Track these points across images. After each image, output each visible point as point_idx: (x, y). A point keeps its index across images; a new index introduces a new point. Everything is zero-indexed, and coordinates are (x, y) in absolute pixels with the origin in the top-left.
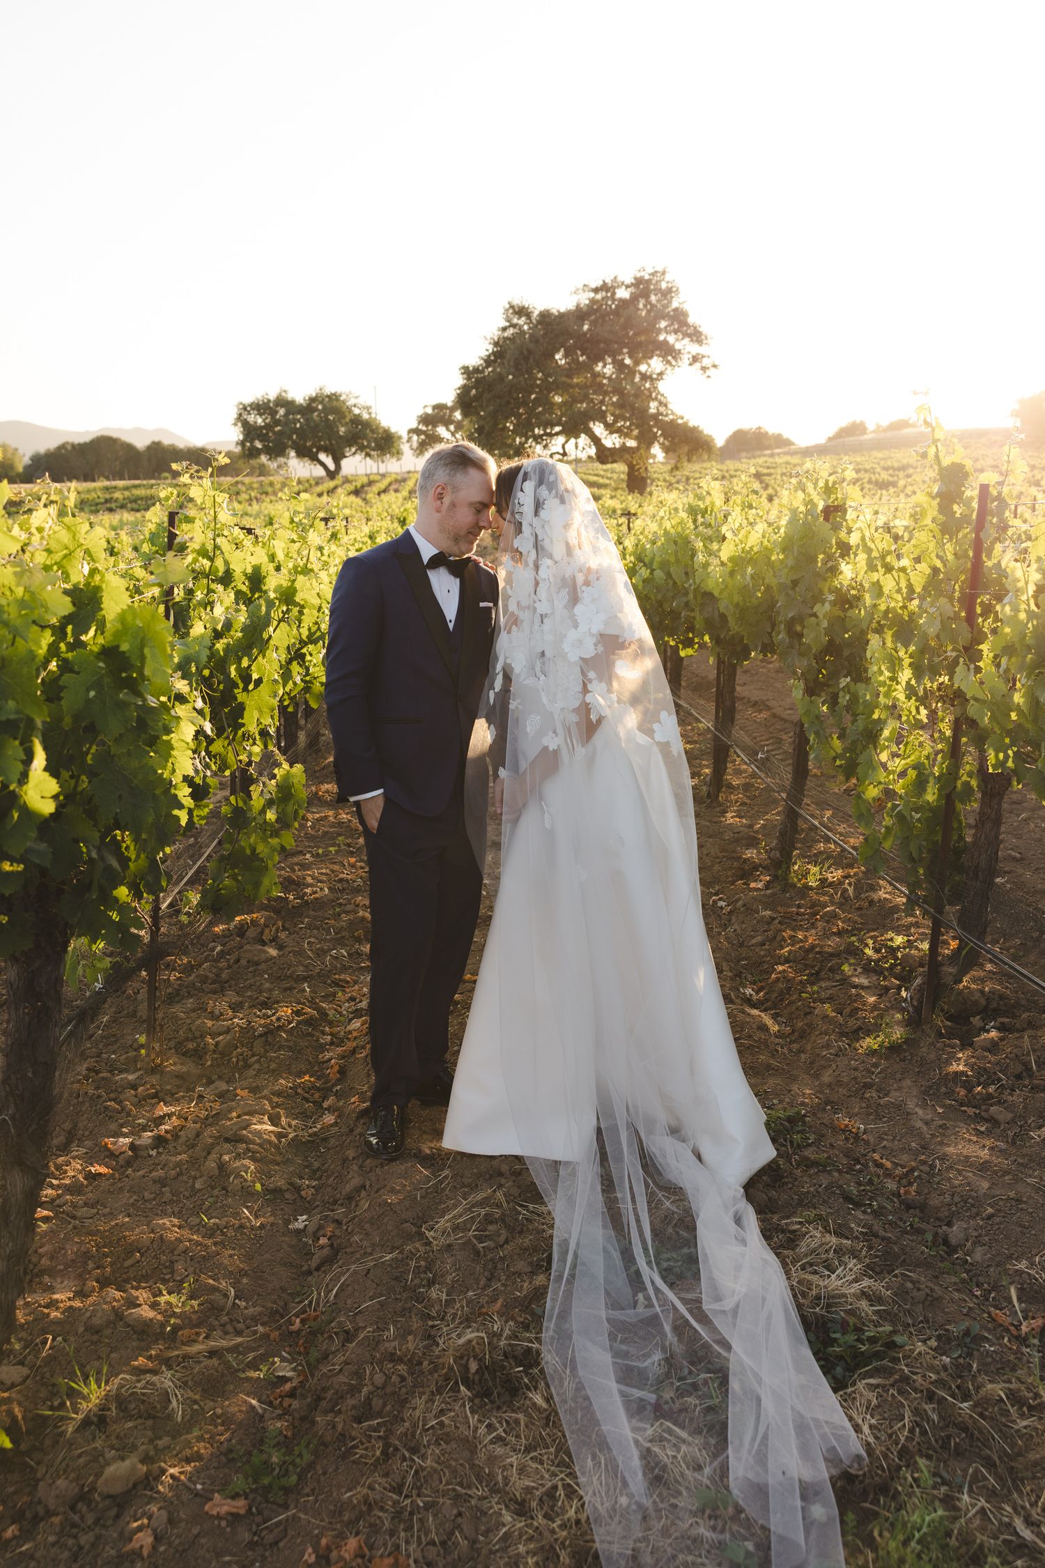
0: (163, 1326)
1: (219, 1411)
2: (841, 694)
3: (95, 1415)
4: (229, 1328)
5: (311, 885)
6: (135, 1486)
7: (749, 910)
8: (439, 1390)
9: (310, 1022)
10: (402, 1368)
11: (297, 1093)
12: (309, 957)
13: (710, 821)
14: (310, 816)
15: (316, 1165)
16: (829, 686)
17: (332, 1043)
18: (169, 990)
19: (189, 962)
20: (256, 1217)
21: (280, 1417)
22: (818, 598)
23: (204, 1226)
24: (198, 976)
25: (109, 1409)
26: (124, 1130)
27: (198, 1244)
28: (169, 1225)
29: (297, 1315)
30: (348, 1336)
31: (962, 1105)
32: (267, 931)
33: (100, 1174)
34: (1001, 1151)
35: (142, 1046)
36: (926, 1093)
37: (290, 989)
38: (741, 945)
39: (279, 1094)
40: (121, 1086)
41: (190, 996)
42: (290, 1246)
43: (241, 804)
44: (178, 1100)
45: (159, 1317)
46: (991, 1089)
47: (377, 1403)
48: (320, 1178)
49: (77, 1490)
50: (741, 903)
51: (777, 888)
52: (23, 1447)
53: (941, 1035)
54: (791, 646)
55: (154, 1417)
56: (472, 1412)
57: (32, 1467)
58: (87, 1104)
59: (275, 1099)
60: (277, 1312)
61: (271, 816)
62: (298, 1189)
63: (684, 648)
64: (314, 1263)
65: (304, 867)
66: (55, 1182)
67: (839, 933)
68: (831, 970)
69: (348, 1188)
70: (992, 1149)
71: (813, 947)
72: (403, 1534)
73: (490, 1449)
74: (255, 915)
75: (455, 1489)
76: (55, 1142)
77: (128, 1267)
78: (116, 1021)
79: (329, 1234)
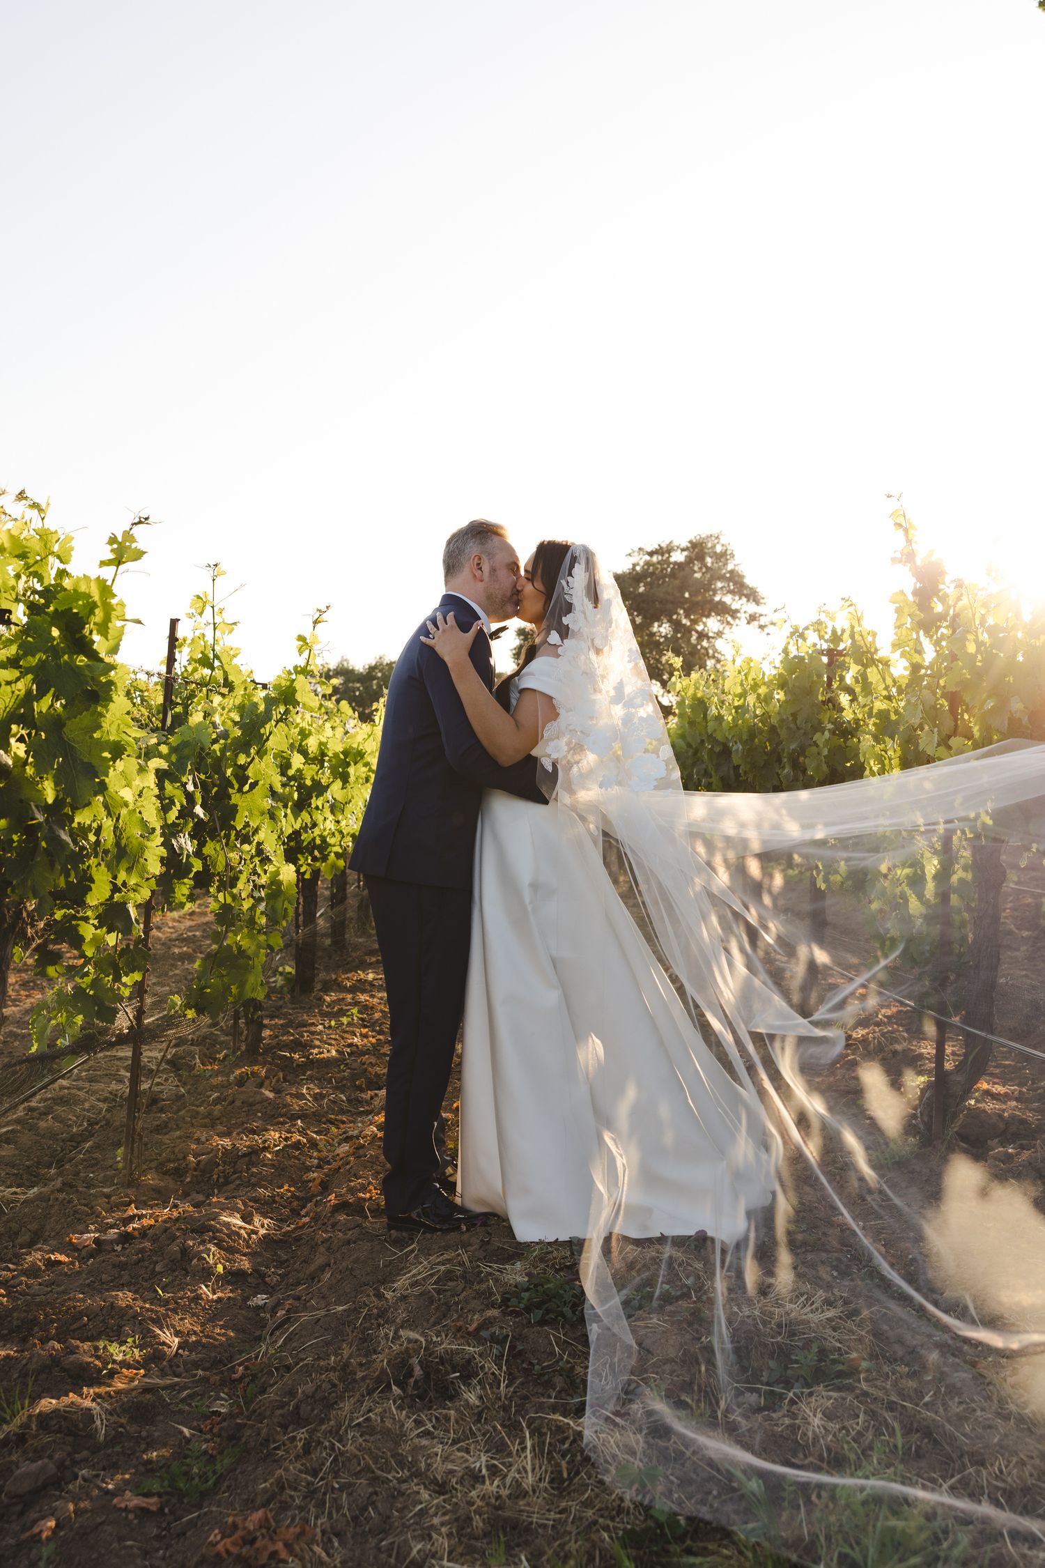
1: (144, 1433)
3: (15, 1434)
4: (168, 1370)
6: (45, 1487)
8: (370, 1392)
9: (297, 1147)
10: (333, 1377)
11: (274, 1202)
12: (306, 1100)
15: (285, 1257)
20: (214, 1293)
21: (207, 1441)
22: (818, 729)
23: (158, 1299)
25: (30, 1428)
26: (91, 1228)
27: (148, 1310)
28: (124, 1298)
29: (240, 1365)
30: (288, 1368)
32: (267, 1080)
33: (60, 1263)
37: (282, 1122)
39: (255, 1200)
40: (95, 1196)
41: (178, 1128)
42: (245, 1317)
43: (229, 900)
44: (151, 1207)
45: (97, 1362)
47: (305, 1409)
48: (287, 1266)
55: (75, 1435)
56: (402, 1411)
58: (56, 1207)
59: (250, 1202)
60: (220, 1361)
61: (260, 914)
62: (262, 1276)
64: (266, 1330)
66: (11, 1266)
69: (312, 1268)
72: (313, 1509)
73: (417, 1440)
74: (256, 1068)
75: (373, 1472)
76: (20, 1240)
77: (74, 1331)
78: (97, 1148)
79: (287, 1306)
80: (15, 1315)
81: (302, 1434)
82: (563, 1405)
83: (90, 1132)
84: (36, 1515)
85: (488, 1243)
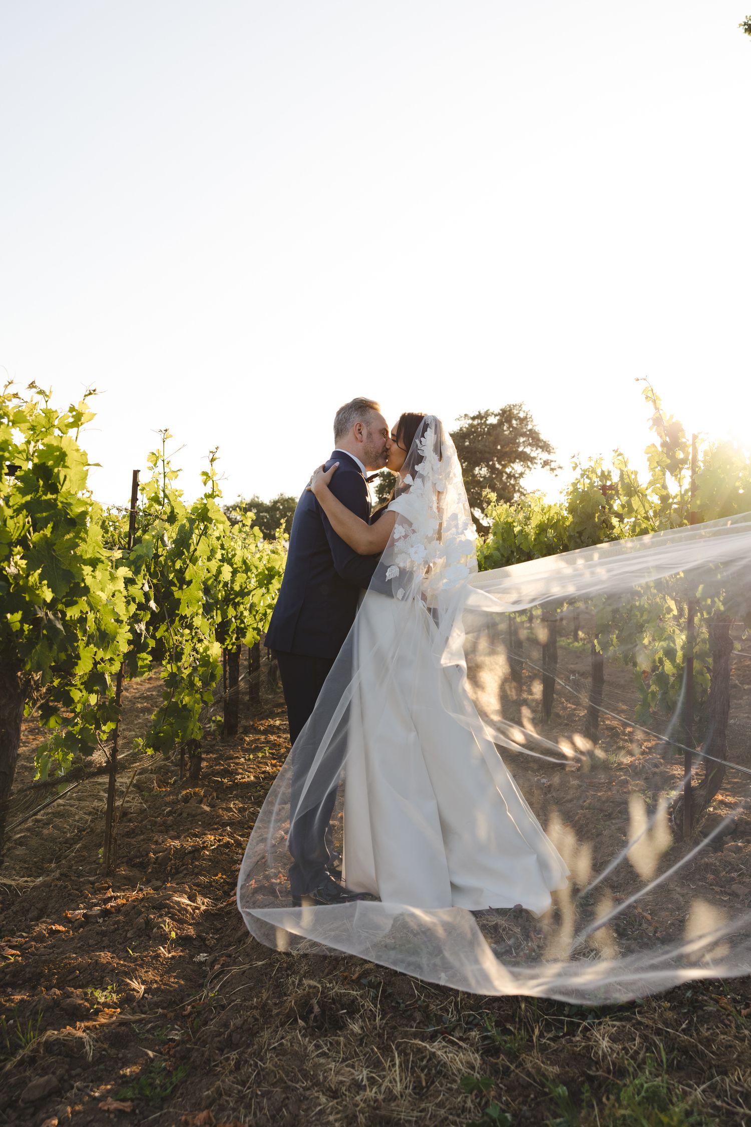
0: (88, 1009)
1: (120, 1055)
3: (28, 1057)
4: (137, 1009)
5: (242, 774)
6: (50, 1094)
8: (283, 1024)
9: (227, 846)
10: (256, 1013)
11: (212, 886)
12: (233, 812)
14: (247, 739)
15: (220, 926)
18: (128, 830)
20: (169, 953)
21: (165, 1060)
23: (130, 958)
25: (39, 1052)
26: (81, 906)
27: (122, 965)
28: (105, 956)
29: (188, 1005)
30: (223, 1007)
31: (711, 885)
32: (205, 798)
33: (59, 931)
37: (216, 828)
39: (198, 885)
40: (83, 883)
41: (142, 833)
42: (192, 970)
43: (174, 669)
44: (123, 890)
45: (86, 1004)
46: (734, 875)
47: (236, 1037)
48: (221, 933)
49: (6, 1099)
55: (71, 1057)
56: (305, 1036)
58: (56, 891)
59: (195, 887)
60: (174, 1002)
62: (203, 940)
64: (207, 979)
65: (237, 764)
66: (24, 934)
69: (239, 934)
72: (242, 1110)
73: (316, 1059)
74: (197, 789)
75: (286, 1083)
76: (30, 916)
77: (70, 981)
78: (84, 848)
79: (222, 962)
80: (28, 970)
81: (234, 1055)
82: (421, 1032)
83: (79, 836)
84: (44, 1116)
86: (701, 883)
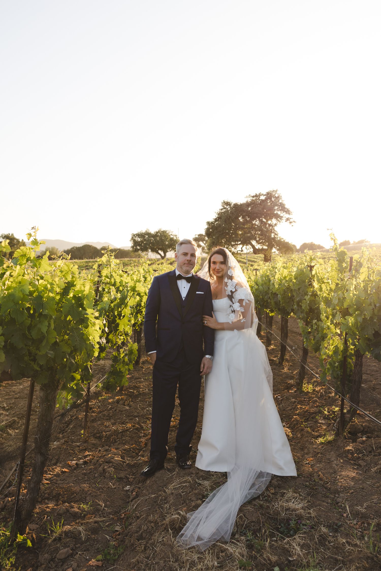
0: (81, 514)
1: (96, 538)
2: (314, 325)
3: (58, 537)
4: (101, 515)
5: (142, 388)
6: (68, 556)
7: (288, 399)
8: (163, 531)
9: (137, 429)
10: (152, 524)
11: (131, 450)
12: (139, 410)
13: (279, 371)
14: (144, 367)
15: (135, 471)
16: (311, 323)
17: (144, 436)
18: (93, 418)
19: (100, 410)
20: (114, 485)
21: (114, 541)
22: (306, 294)
23: (97, 487)
24: (102, 414)
25: (62, 535)
26: (74, 459)
27: (94, 492)
28: (86, 487)
29: (123, 513)
30: (138, 518)
31: (350, 460)
32: (126, 402)
33: (66, 471)
34: (360, 474)
35: (82, 434)
36: (338, 456)
37: (132, 419)
38: (284, 410)
40: (75, 446)
41: (99, 420)
42: (123, 494)
43: (117, 354)
44: (92, 451)
45: (80, 511)
46: (360, 455)
47: (144, 535)
48: (135, 475)
49: (50, 557)
50: (285, 396)
51: (298, 393)
52: (35, 547)
53: (346, 439)
54: (298, 310)
55: (76, 538)
56: (173, 537)
57: (37, 553)
58: (63, 451)
59: (123, 451)
60: (117, 512)
61: (126, 359)
62: (128, 478)
63: (271, 313)
64: (130, 500)
65: (140, 382)
66: (51, 473)
67: (317, 407)
68: (312, 418)
70: (357, 473)
71: (307, 410)
74: (123, 397)
76: (53, 462)
77: (72, 498)
78: (75, 427)
79: (136, 491)
80: (54, 491)
81: (144, 542)
83: (71, 420)
84: (67, 567)
85: (198, 473)
86: (345, 459)
